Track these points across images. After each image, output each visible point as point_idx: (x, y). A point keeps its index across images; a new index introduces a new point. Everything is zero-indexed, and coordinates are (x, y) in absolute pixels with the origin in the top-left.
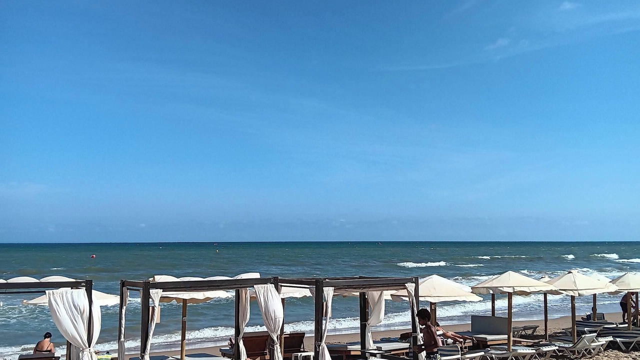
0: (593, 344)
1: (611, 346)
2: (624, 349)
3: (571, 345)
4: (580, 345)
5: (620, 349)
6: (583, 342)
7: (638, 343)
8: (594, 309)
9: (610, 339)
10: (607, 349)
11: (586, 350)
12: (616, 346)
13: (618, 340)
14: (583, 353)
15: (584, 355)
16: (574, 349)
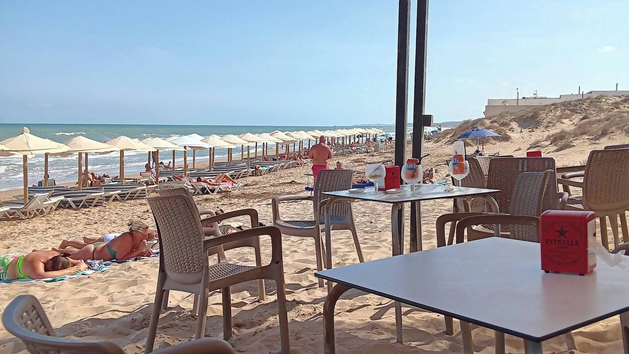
0: (45, 203)
1: (63, 205)
2: (74, 208)
3: (22, 207)
4: (32, 204)
5: (70, 207)
6: (35, 202)
7: (87, 201)
8: (47, 176)
9: (62, 198)
10: (58, 208)
11: (38, 210)
12: (67, 205)
13: (69, 199)
14: (35, 213)
15: (35, 215)
16: (26, 210)
